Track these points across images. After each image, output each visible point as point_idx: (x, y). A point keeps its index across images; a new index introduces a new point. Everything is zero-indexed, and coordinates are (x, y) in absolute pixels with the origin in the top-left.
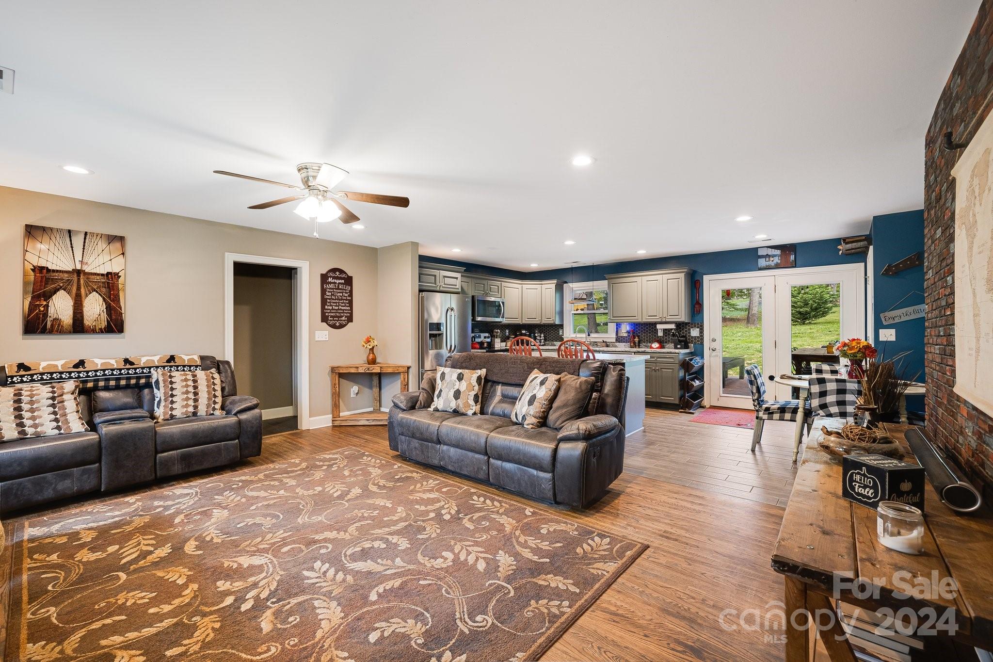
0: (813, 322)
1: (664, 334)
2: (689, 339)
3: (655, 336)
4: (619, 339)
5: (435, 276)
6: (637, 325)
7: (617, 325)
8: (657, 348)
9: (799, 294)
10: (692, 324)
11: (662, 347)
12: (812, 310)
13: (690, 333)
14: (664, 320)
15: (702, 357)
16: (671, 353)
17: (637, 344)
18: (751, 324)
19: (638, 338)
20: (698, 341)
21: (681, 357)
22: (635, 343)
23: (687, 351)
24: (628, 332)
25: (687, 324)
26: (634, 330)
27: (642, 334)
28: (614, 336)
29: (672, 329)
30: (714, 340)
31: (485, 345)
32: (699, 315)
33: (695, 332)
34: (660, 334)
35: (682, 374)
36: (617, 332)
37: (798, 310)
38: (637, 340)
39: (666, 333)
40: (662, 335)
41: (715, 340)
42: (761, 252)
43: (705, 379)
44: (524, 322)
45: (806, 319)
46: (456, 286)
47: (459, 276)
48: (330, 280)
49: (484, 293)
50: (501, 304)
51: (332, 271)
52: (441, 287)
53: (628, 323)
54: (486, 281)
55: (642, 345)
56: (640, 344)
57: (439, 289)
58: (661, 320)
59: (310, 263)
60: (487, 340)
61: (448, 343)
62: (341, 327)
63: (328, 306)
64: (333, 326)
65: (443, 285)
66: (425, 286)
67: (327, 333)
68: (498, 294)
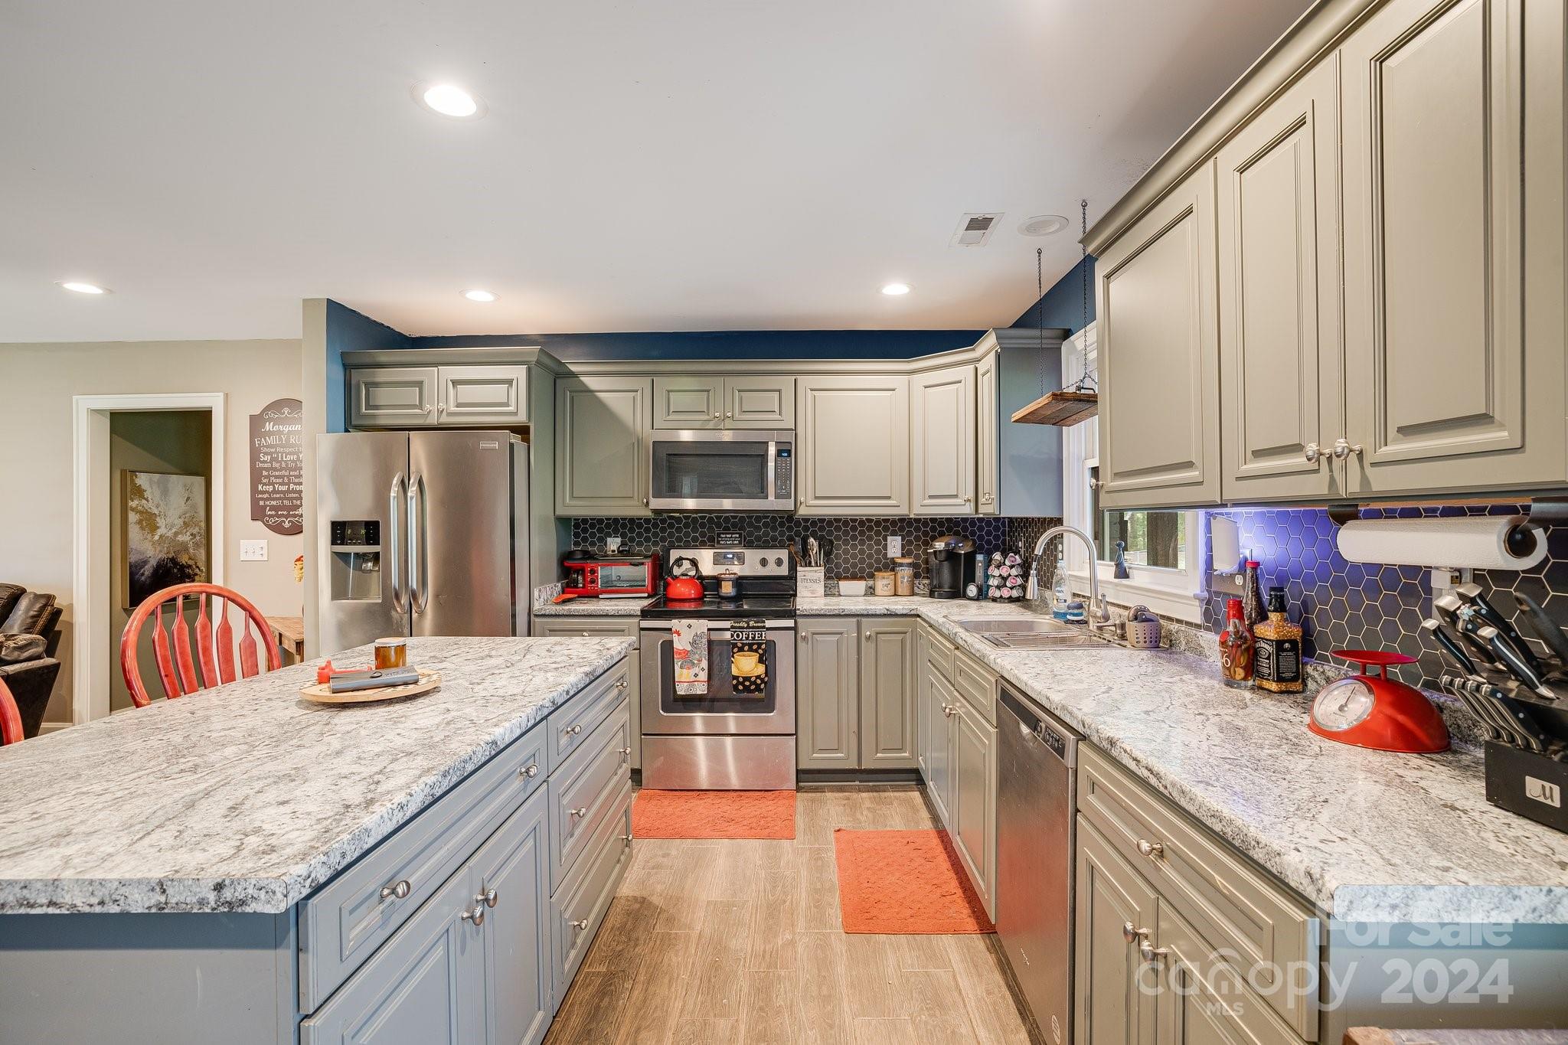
4: (1218, 611)
5: (420, 386)
28: (1195, 584)
44: (917, 510)
46: (504, 404)
47: (519, 373)
48: (268, 427)
49: (706, 417)
50: (772, 450)
51: (277, 405)
52: (445, 412)
53: (1276, 509)
54: (719, 378)
55: (1316, 675)
56: (1309, 669)
57: (433, 420)
58: (1332, 481)
59: (226, 396)
60: (772, 570)
61: (395, 580)
62: (296, 530)
63: (265, 484)
64: (278, 529)
65: (453, 409)
66: (385, 417)
67: (264, 543)
68: (779, 417)
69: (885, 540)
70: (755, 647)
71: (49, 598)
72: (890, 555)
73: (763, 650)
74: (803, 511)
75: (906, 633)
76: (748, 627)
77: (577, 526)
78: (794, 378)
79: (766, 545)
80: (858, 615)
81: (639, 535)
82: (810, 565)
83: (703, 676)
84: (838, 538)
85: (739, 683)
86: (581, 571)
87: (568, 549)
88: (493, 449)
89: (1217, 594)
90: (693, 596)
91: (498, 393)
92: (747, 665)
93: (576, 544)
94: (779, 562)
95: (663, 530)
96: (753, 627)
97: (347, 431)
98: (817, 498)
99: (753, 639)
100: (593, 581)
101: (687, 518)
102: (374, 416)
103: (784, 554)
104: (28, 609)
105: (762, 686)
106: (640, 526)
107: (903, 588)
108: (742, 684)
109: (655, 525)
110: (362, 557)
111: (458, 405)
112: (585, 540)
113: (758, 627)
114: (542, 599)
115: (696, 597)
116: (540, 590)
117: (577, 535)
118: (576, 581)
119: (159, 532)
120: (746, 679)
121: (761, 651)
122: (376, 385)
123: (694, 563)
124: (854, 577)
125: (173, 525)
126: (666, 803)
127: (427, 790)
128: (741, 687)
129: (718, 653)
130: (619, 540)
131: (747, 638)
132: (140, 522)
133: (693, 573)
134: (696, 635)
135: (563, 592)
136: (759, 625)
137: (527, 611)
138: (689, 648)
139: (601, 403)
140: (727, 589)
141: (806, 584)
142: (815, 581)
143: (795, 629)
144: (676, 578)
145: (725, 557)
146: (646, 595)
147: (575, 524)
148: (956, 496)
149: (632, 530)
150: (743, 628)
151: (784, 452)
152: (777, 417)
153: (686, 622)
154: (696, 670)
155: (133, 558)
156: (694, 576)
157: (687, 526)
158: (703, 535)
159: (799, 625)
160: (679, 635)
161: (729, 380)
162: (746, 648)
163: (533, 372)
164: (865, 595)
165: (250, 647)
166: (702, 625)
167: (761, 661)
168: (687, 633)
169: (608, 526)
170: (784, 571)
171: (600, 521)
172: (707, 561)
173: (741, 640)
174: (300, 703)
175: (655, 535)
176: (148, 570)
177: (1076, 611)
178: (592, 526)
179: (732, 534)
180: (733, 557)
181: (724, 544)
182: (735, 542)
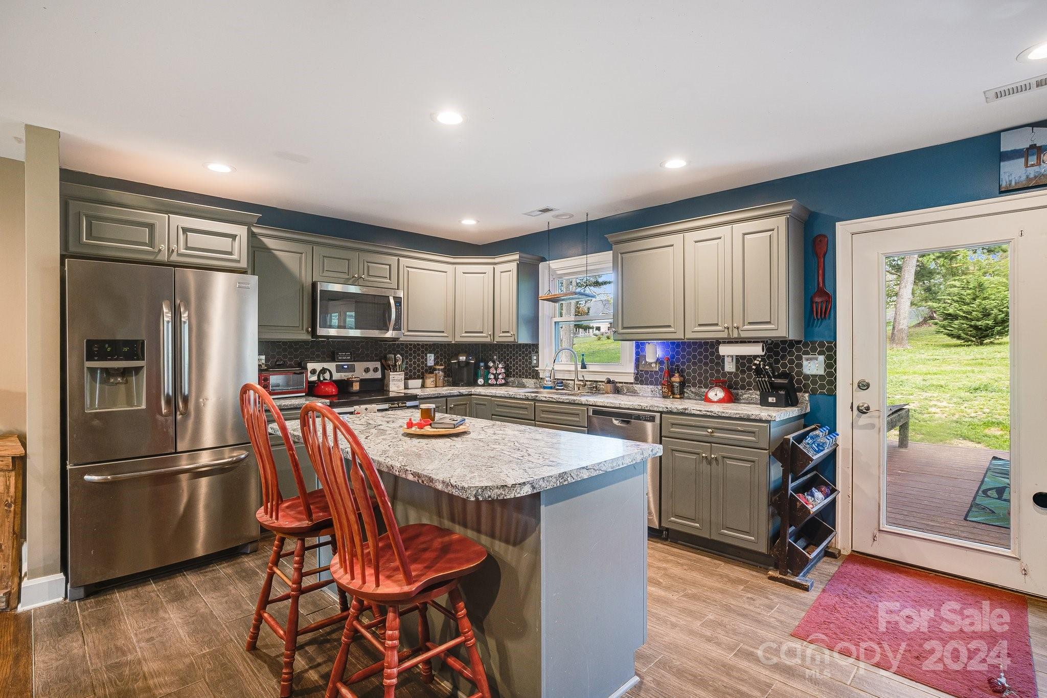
0: (996, 341)
1: (737, 368)
2: (799, 382)
3: (718, 371)
4: (642, 377)
5: (151, 227)
6: (678, 345)
7: (637, 346)
8: (721, 401)
9: (974, 299)
10: (806, 345)
11: (731, 398)
12: (997, 323)
13: (800, 366)
14: (736, 335)
15: (833, 431)
16: (748, 419)
17: (676, 391)
18: (897, 344)
19: (681, 376)
20: (822, 387)
21: (775, 431)
22: (671, 386)
23: (792, 412)
24: (659, 361)
25: (792, 343)
26: (673, 357)
27: (689, 367)
28: (631, 368)
29: (755, 357)
30: (864, 386)
31: (356, 387)
32: (825, 322)
33: (813, 366)
34: (730, 367)
35: (776, 471)
36: (638, 361)
37: (973, 323)
38: (676, 379)
39: (743, 365)
40: (734, 370)
41: (868, 386)
42: (1007, 145)
43: (839, 486)
44: (458, 339)
45: (986, 336)
46: (231, 253)
47: (241, 231)
49: (348, 277)
50: (392, 301)
52: (175, 253)
53: (660, 341)
54: (354, 252)
55: (688, 391)
56: (685, 390)
58: (729, 334)
60: (371, 375)
65: (183, 251)
66: (113, 249)
68: (388, 281)
69: (426, 356)
72: (429, 364)
74: (402, 339)
75: (466, 404)
76: (398, 407)
78: (397, 258)
79: (368, 359)
80: (446, 396)
81: (278, 354)
82: (396, 371)
88: (247, 288)
89: (641, 371)
90: (334, 393)
91: (223, 243)
94: (376, 370)
98: (409, 331)
103: (378, 364)
107: (440, 382)
110: (108, 372)
115: (336, 393)
122: (101, 219)
124: (415, 378)
136: (404, 405)
139: (275, 257)
141: (393, 383)
145: (343, 368)
146: (304, 394)
148: (481, 332)
151: (397, 303)
156: (331, 380)
161: (361, 254)
163: (253, 232)
164: (422, 387)
170: (378, 375)
172: (334, 370)
177: (561, 385)
179: (346, 352)
180: (348, 368)
181: (341, 359)
182: (348, 358)
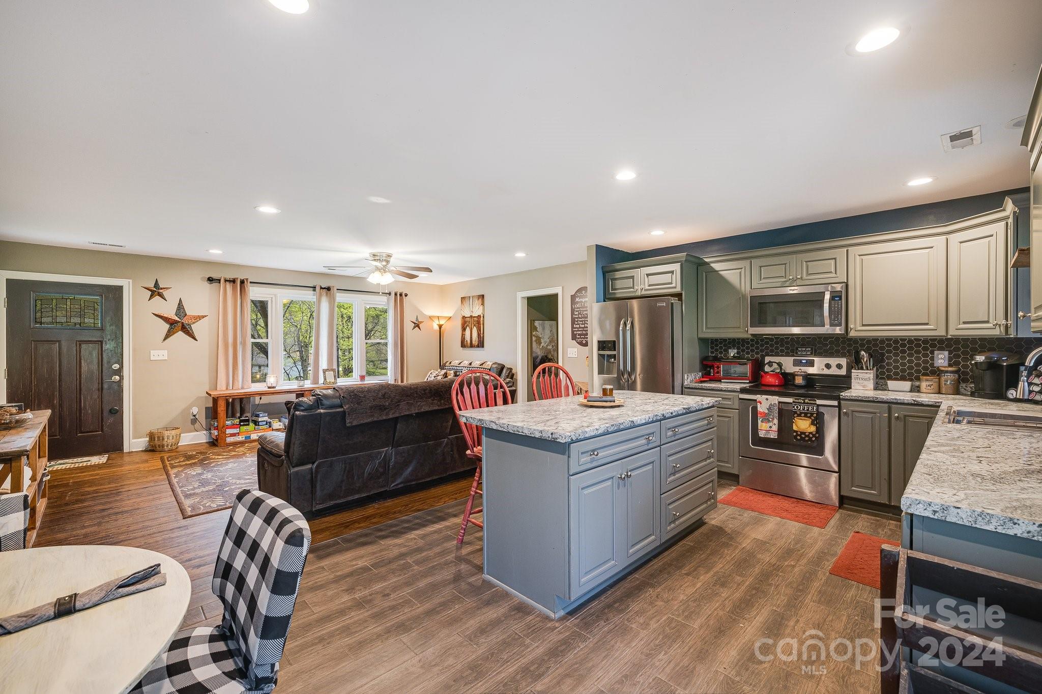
5: (633, 277)
47: (676, 267)
48: (577, 300)
49: (784, 280)
50: (827, 296)
51: (580, 290)
52: (643, 290)
54: (793, 256)
57: (639, 293)
59: (563, 288)
60: (834, 371)
61: (621, 367)
62: (586, 345)
63: (576, 324)
64: (581, 344)
65: (647, 287)
66: (620, 293)
67: (576, 350)
68: (835, 275)
69: (932, 352)
70: (809, 415)
71: (511, 369)
72: (936, 365)
73: (814, 417)
74: (852, 334)
76: (804, 403)
77: (712, 343)
78: (846, 249)
79: (831, 355)
80: (889, 402)
81: (748, 348)
82: (862, 368)
83: (775, 428)
84: (889, 352)
85: (797, 435)
86: (712, 367)
87: (707, 355)
88: (663, 306)
90: (777, 384)
91: (667, 278)
92: (803, 425)
93: (712, 353)
94: (839, 366)
95: (762, 345)
96: (808, 403)
97: (604, 301)
98: (863, 325)
99: (808, 410)
100: (718, 372)
101: (776, 338)
102: (615, 293)
103: (843, 361)
104: (506, 373)
105: (814, 439)
106: (748, 343)
107: (947, 389)
108: (800, 435)
109: (757, 343)
110: (610, 356)
111: (649, 286)
112: (717, 350)
113: (811, 404)
114: (689, 380)
116: (688, 375)
117: (712, 348)
118: (710, 372)
119: (542, 345)
120: (804, 433)
121: (813, 418)
122: (616, 279)
123: (780, 365)
124: (903, 379)
125: (546, 342)
126: (751, 494)
127: (605, 428)
128: (799, 438)
129: (785, 416)
130: (736, 351)
131: (804, 409)
132: (536, 341)
133: (778, 371)
134: (771, 404)
135: (703, 377)
136: (812, 402)
137: (681, 385)
138: (767, 412)
139: (721, 277)
140: (799, 381)
141: (858, 381)
142: (866, 380)
143: (839, 406)
144: (767, 373)
145: (801, 362)
146: (748, 381)
147: (711, 341)
148: (988, 322)
149: (743, 346)
150: (801, 403)
151: (835, 296)
152: (834, 275)
153: (765, 397)
154: (771, 424)
155: (534, 355)
156: (779, 372)
157: (777, 343)
158: (787, 348)
159: (842, 405)
160: (761, 403)
161: (800, 256)
162: (803, 415)
163: (684, 266)
164: (911, 391)
165: (567, 387)
166: (775, 399)
167: (812, 423)
168: (766, 402)
169: (729, 343)
170: (843, 372)
171: (725, 340)
172: (788, 364)
173: (799, 410)
174: (578, 405)
175: (757, 348)
176: (538, 360)
178: (721, 343)
179: (806, 348)
180: (806, 362)
181: (800, 354)
182: (808, 353)
